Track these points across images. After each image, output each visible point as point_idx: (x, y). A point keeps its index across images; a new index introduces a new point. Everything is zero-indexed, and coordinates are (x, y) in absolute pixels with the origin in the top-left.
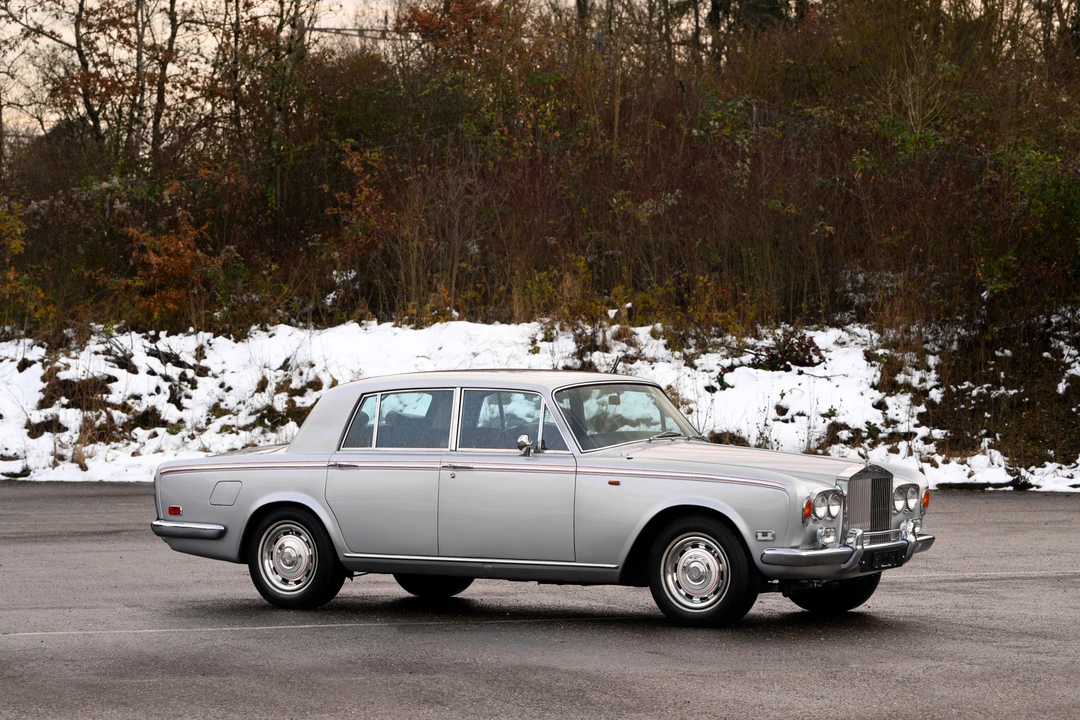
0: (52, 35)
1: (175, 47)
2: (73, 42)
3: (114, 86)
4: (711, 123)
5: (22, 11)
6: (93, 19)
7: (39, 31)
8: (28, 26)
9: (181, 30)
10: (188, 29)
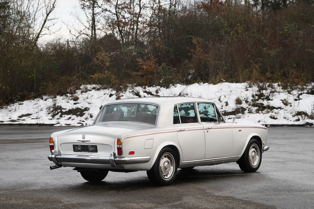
0: (109, 11)
1: (141, 13)
2: (115, 13)
3: (126, 24)
4: (285, 30)
5: (101, 5)
6: (120, 7)
7: (106, 10)
8: (103, 9)
9: (142, 9)
10: (144, 9)
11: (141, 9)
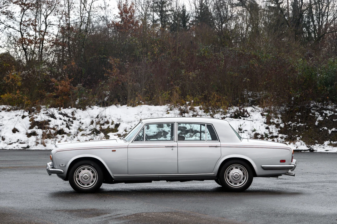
0: (13, 28)
2: (20, 30)
3: (31, 42)
4: (202, 52)
5: (4, 21)
6: (26, 24)
7: (10, 27)
8: (6, 25)
9: (48, 27)
11: (46, 26)
